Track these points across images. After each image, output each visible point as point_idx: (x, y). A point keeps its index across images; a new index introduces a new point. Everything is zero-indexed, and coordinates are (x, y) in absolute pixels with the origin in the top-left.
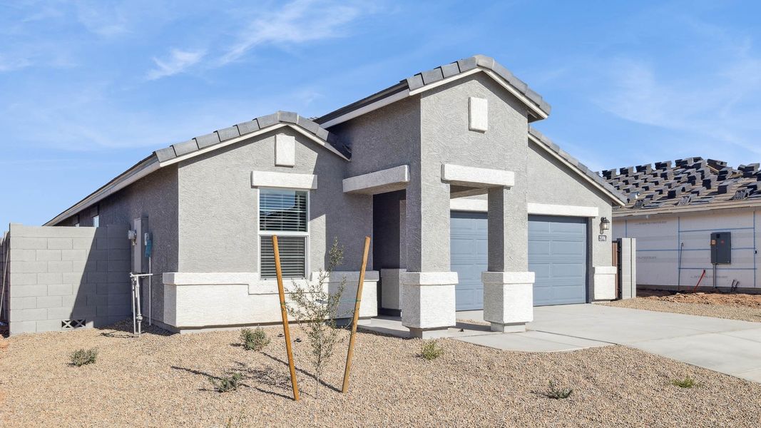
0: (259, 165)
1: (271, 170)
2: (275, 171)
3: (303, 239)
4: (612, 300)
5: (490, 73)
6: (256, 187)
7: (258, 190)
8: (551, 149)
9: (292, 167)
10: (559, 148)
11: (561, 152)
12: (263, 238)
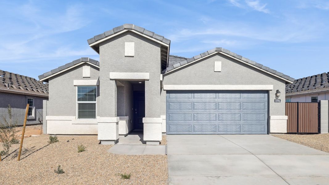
0: (77, 78)
1: (82, 79)
2: (83, 79)
3: (95, 104)
4: (285, 133)
5: (133, 31)
6: (76, 86)
7: (77, 87)
8: (236, 58)
9: (90, 77)
10: (241, 57)
11: (243, 59)
12: (79, 104)
